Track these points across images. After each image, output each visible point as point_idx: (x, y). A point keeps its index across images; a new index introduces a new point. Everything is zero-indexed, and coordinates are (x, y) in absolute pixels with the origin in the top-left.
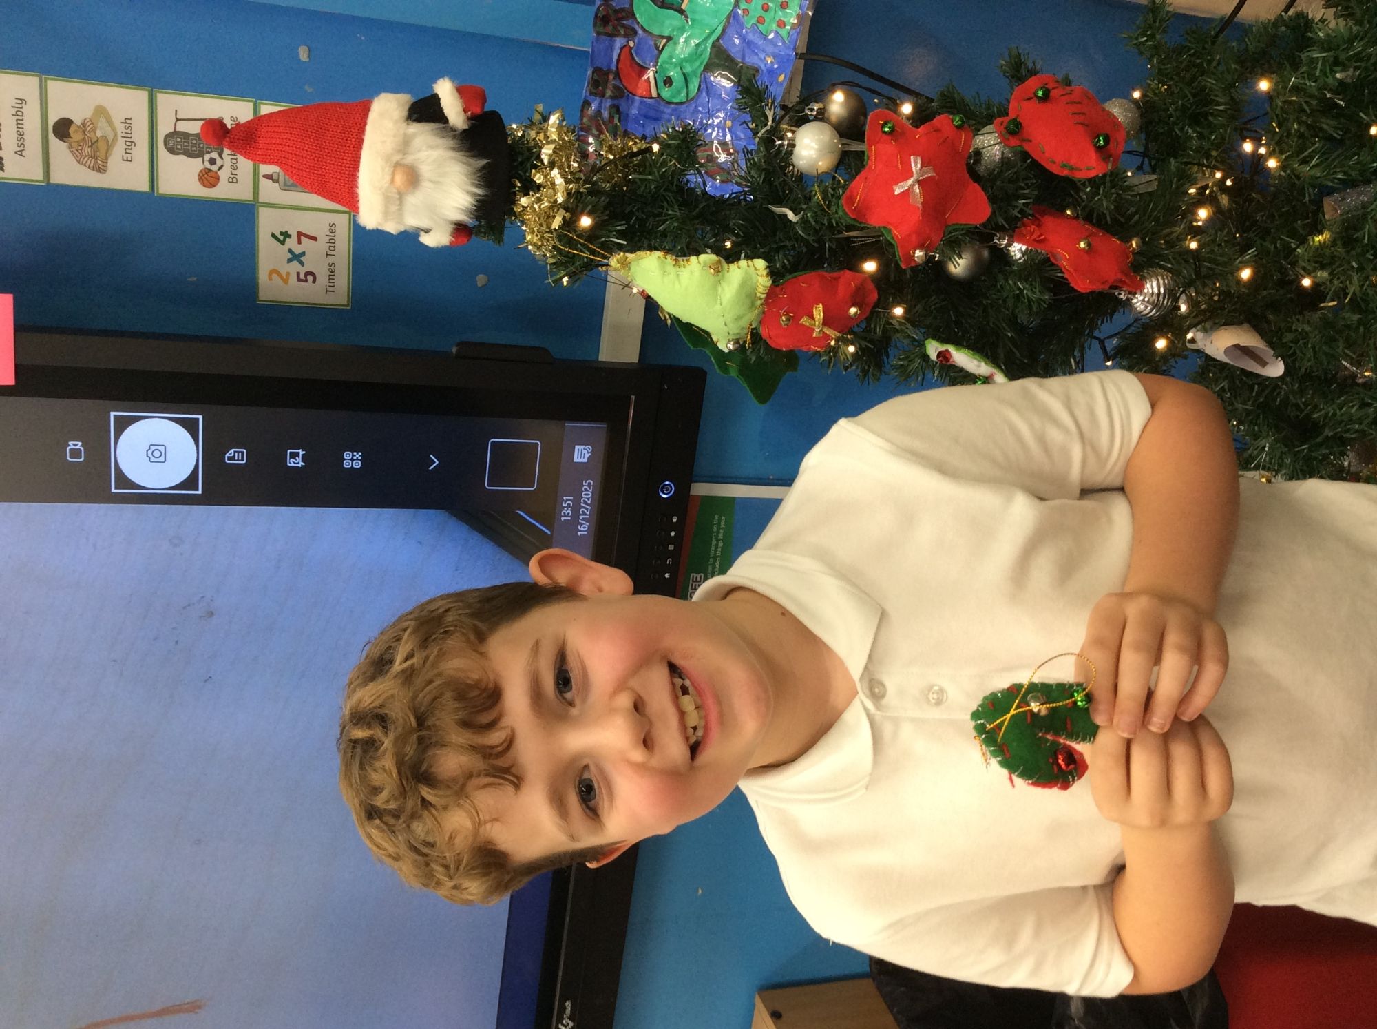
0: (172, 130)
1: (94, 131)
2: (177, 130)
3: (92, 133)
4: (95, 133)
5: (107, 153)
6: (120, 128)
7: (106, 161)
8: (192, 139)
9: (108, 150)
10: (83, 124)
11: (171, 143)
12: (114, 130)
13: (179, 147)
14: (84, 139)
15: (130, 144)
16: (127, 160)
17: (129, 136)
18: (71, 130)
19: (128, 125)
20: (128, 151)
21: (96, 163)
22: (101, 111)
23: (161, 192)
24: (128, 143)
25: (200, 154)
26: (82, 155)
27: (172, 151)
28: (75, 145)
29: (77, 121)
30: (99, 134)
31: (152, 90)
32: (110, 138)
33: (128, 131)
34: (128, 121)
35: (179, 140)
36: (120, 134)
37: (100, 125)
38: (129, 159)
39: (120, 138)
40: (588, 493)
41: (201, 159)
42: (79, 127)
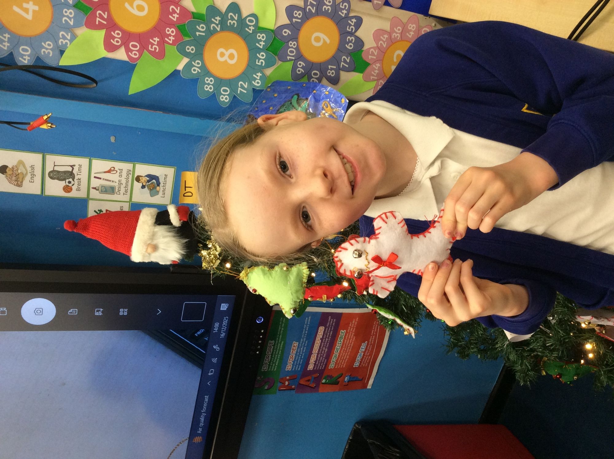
0: (52, 170)
1: (17, 170)
2: (55, 169)
3: (17, 171)
4: (18, 171)
5: (22, 179)
6: (29, 169)
7: (22, 182)
8: (61, 173)
9: (23, 178)
10: (13, 168)
11: (52, 175)
12: (26, 170)
13: (55, 176)
14: (13, 173)
15: (33, 175)
16: (31, 182)
17: (33, 172)
18: (7, 170)
19: (32, 168)
20: (32, 178)
21: (17, 183)
22: (21, 163)
23: (46, 194)
24: (32, 175)
25: (64, 179)
26: (11, 180)
27: (52, 178)
28: (8, 176)
29: (10, 166)
30: (19, 171)
31: (44, 154)
32: (25, 173)
33: (33, 170)
34: (32, 166)
35: (55, 174)
36: (29, 172)
37: (20, 168)
38: (33, 181)
39: (28, 173)
40: (225, 322)
41: (65, 181)
42: (11, 169)
